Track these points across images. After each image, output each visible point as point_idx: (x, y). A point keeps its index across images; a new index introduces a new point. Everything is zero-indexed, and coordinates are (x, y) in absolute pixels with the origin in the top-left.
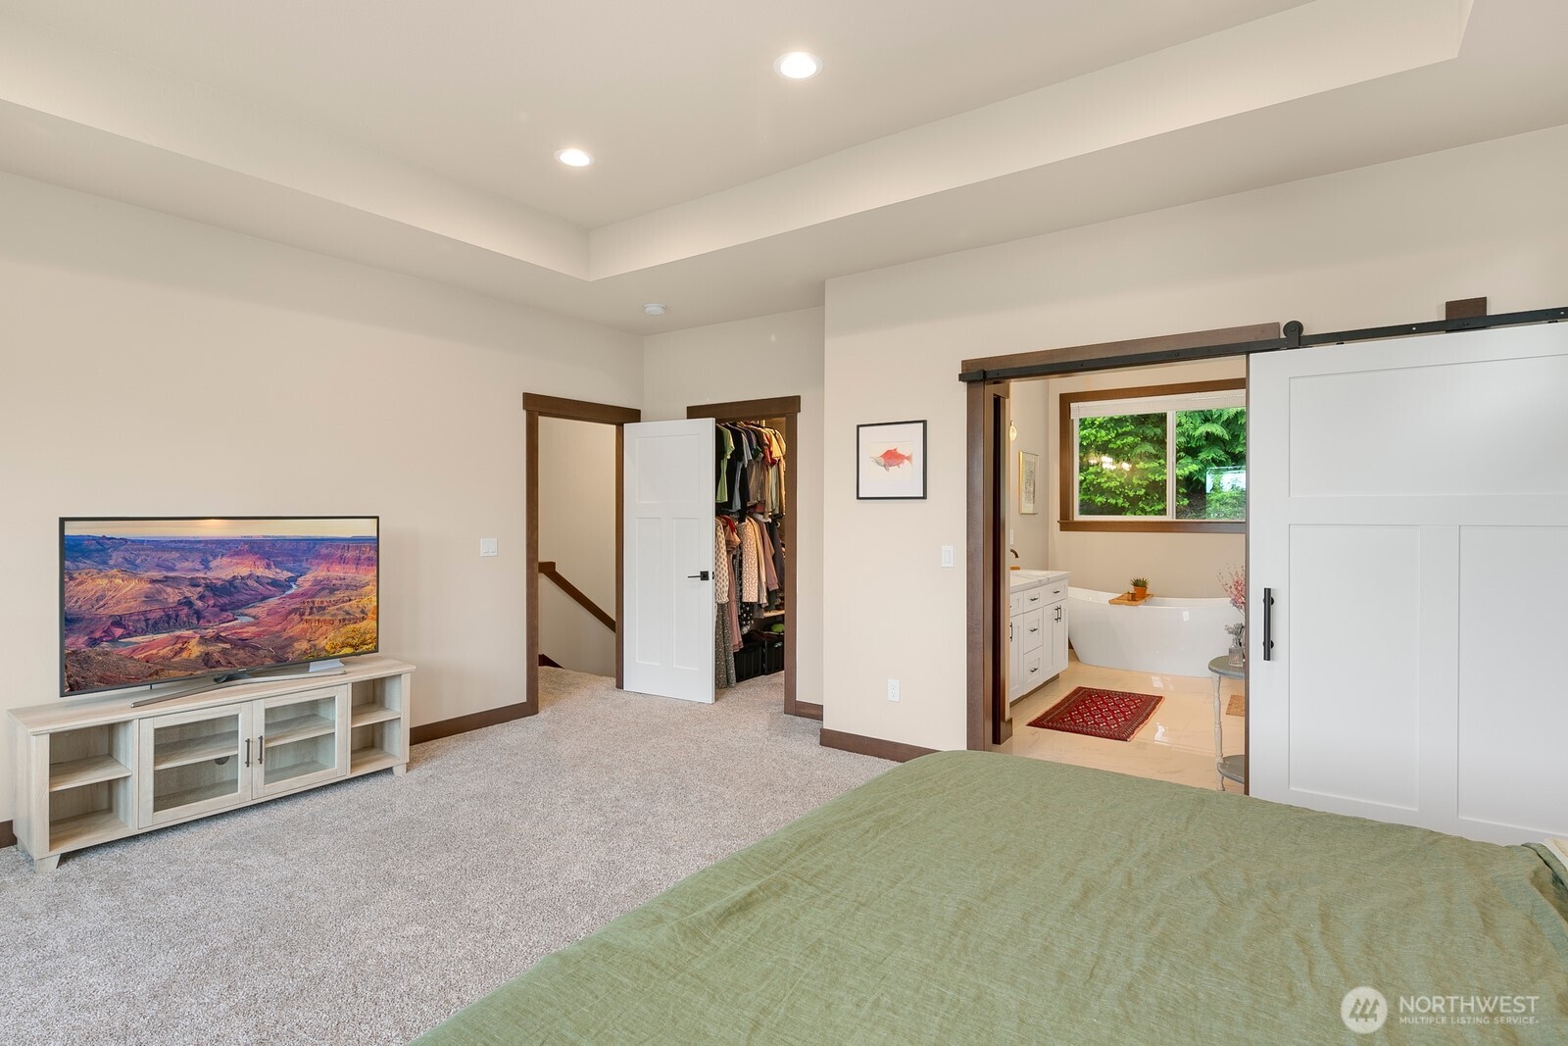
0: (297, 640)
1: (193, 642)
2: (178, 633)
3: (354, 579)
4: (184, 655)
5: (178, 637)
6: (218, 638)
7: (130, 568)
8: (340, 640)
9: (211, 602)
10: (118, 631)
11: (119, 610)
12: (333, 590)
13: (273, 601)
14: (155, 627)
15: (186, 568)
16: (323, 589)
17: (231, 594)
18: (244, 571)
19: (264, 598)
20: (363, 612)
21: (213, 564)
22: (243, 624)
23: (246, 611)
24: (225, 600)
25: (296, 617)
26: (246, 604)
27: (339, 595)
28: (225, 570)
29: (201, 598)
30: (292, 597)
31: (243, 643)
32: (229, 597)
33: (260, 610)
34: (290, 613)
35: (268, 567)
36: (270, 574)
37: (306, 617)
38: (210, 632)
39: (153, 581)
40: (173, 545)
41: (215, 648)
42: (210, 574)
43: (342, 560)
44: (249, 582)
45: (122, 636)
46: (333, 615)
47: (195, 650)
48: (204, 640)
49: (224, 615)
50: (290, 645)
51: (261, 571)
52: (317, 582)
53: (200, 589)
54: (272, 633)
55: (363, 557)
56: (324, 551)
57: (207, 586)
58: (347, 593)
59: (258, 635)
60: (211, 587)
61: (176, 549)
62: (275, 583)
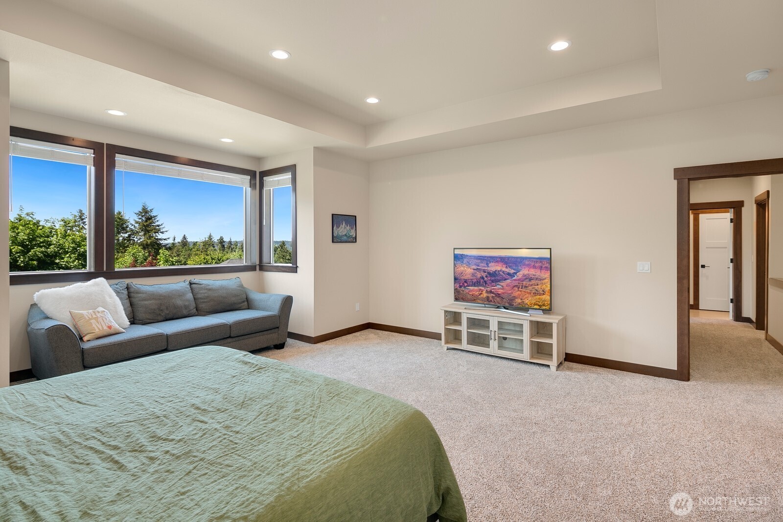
0: (517, 298)
1: (484, 292)
2: (480, 288)
3: (540, 276)
4: (482, 296)
5: (480, 289)
6: (491, 292)
7: (468, 264)
8: (533, 302)
9: (489, 279)
10: (466, 284)
11: (466, 278)
12: (530, 280)
13: (508, 281)
14: (474, 285)
15: (483, 266)
16: (526, 279)
17: (495, 276)
18: (499, 268)
19: (506, 279)
20: (543, 291)
21: (489, 265)
22: (498, 288)
23: (500, 284)
24: (493, 278)
25: (517, 288)
26: (499, 281)
27: (533, 282)
28: (494, 267)
29: (486, 277)
30: (515, 280)
31: (498, 295)
32: (495, 277)
33: (504, 284)
34: (514, 286)
35: (507, 267)
36: (508, 270)
37: (520, 289)
38: (489, 289)
39: (474, 269)
40: (479, 258)
41: (491, 295)
42: (489, 269)
43: (534, 267)
44: (500, 273)
45: (467, 286)
46: (531, 290)
47: (485, 295)
48: (487, 292)
49: (493, 284)
50: (514, 300)
51: (504, 269)
52: (524, 275)
53: (486, 274)
54: (508, 293)
55: (543, 266)
56: (527, 263)
57: (488, 273)
58: (537, 282)
59: (503, 293)
60: (489, 273)
61: (480, 259)
62: (509, 274)
